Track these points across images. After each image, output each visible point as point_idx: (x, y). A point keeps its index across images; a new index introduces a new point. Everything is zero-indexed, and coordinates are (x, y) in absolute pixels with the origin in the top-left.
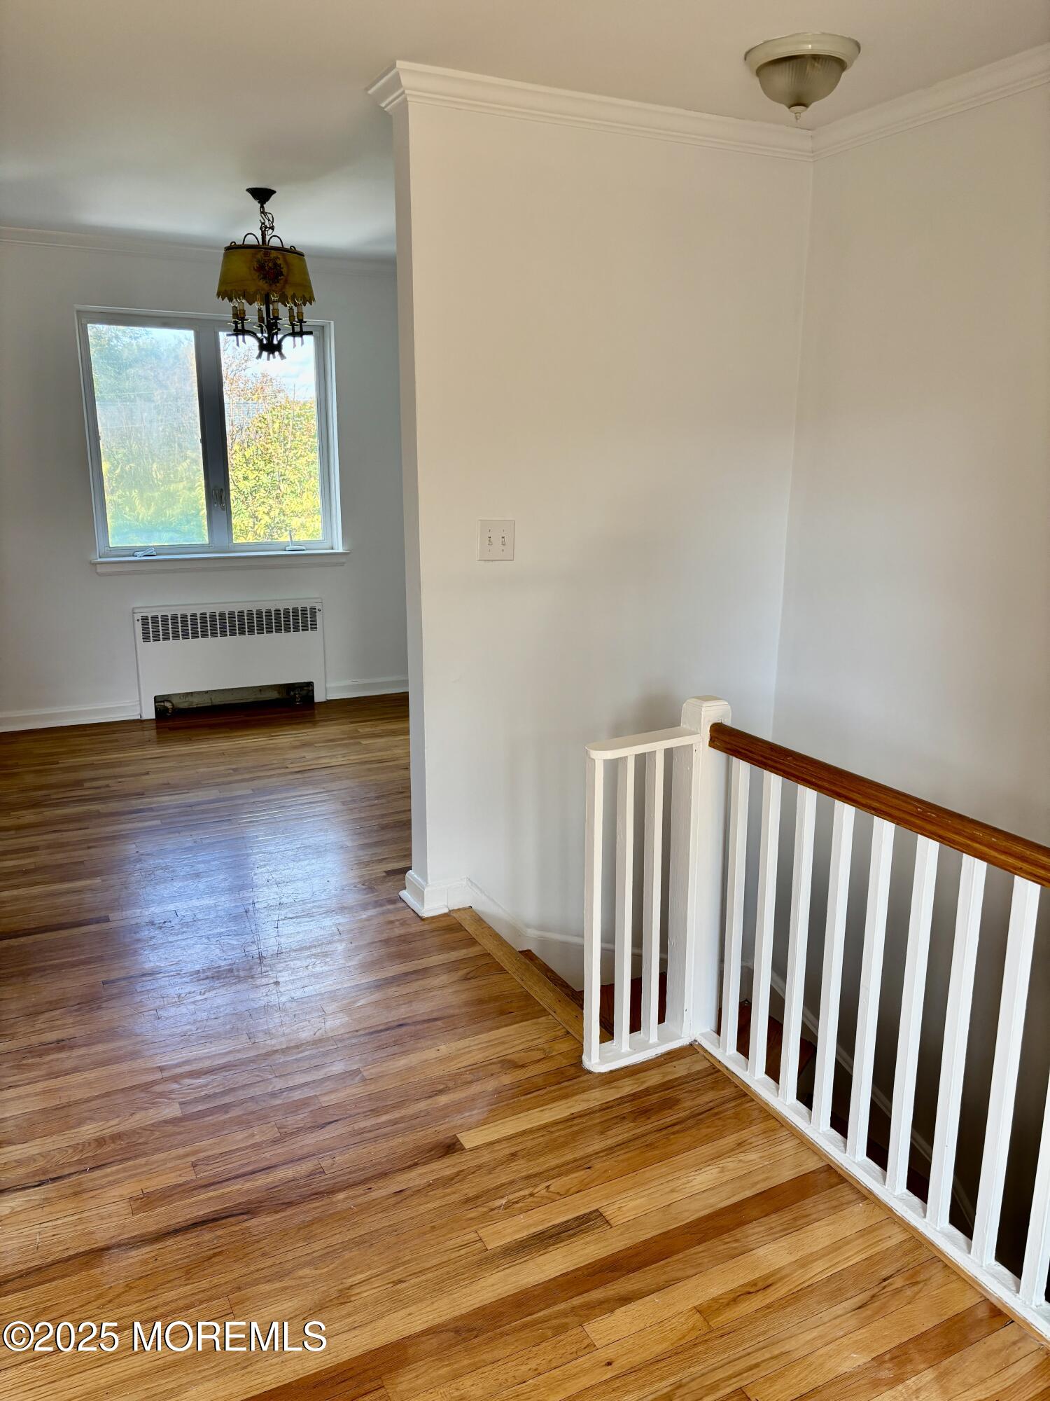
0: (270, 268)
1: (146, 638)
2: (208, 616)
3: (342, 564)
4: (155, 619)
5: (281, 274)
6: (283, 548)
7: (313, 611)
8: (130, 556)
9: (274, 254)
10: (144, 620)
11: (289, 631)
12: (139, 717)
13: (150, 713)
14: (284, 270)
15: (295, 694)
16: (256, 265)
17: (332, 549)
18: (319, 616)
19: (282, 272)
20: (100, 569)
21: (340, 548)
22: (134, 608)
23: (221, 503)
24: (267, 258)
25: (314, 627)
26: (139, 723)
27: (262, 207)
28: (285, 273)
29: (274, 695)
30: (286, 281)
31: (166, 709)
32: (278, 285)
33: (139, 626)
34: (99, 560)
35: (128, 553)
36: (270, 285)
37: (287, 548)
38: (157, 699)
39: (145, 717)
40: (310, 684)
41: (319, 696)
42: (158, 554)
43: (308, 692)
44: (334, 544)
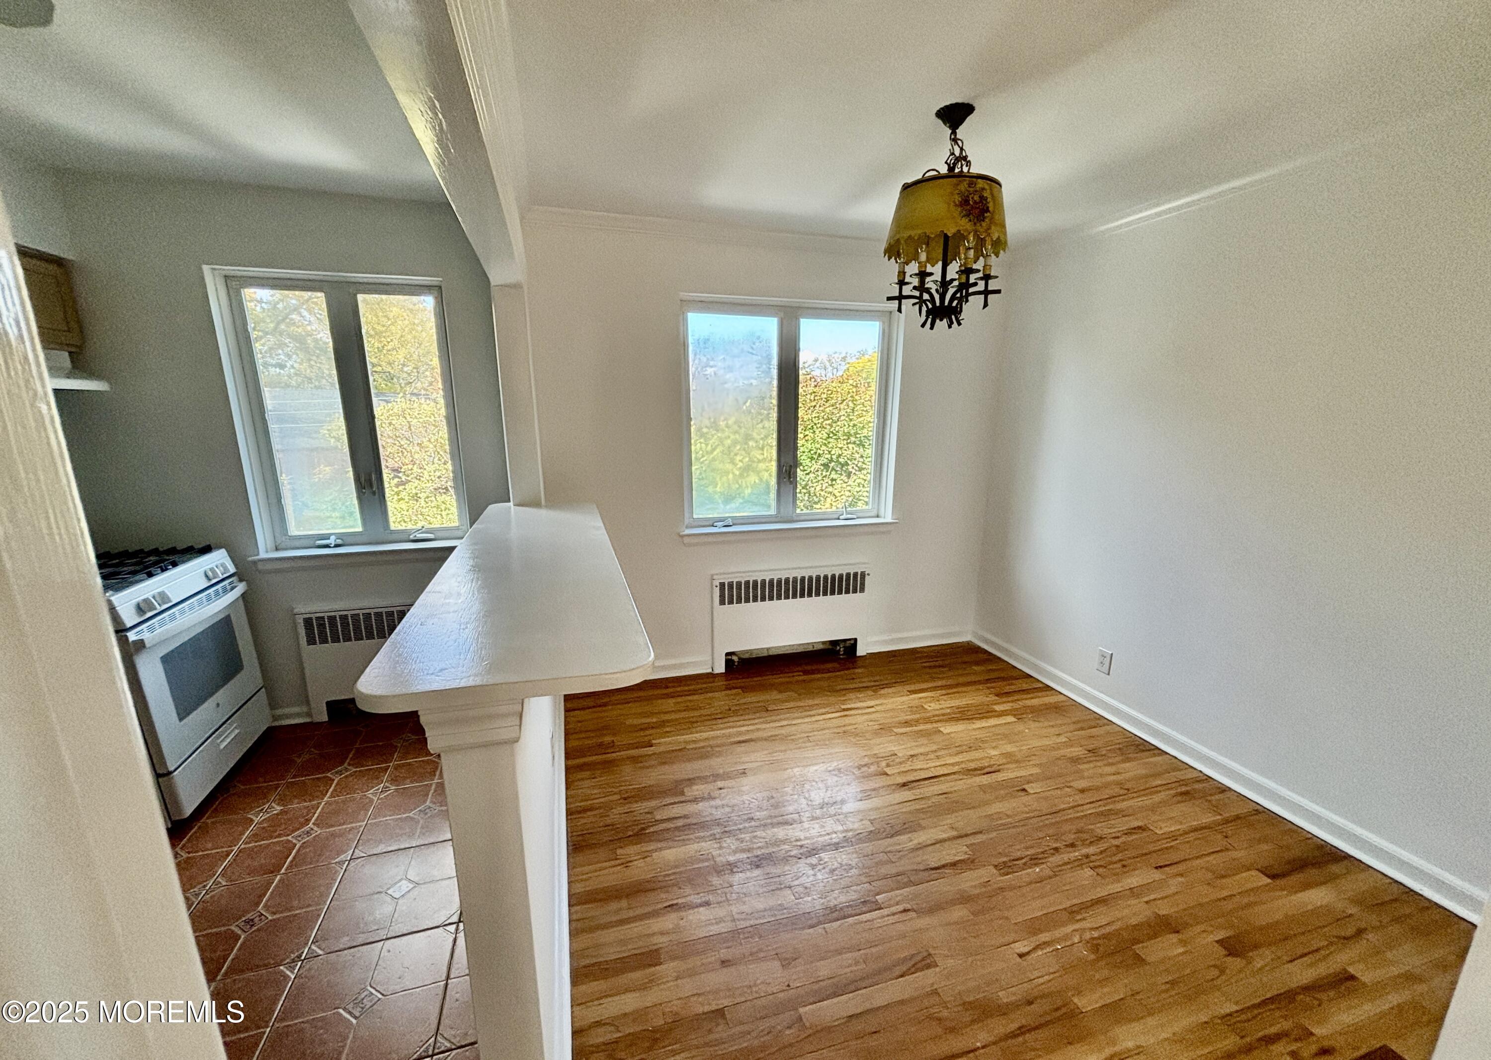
0: (975, 202)
1: (722, 602)
2: (775, 582)
3: (889, 532)
4: (731, 585)
5: (987, 210)
6: (836, 516)
7: (863, 575)
8: (711, 526)
9: (981, 183)
10: (722, 585)
11: (841, 593)
12: (710, 671)
13: (720, 668)
14: (991, 206)
15: (841, 648)
16: (958, 199)
17: (878, 516)
18: (867, 577)
19: (988, 208)
20: (686, 540)
21: (888, 516)
22: (712, 576)
23: (790, 478)
24: (971, 189)
25: (862, 590)
26: (711, 676)
27: (954, 132)
28: (991, 209)
29: (821, 647)
30: (992, 219)
31: (733, 661)
32: (984, 224)
33: (717, 592)
34: (688, 532)
35: (707, 523)
36: (975, 224)
37: (841, 517)
38: (727, 654)
39: (717, 671)
40: (853, 640)
41: (861, 651)
42: (734, 524)
43: (851, 645)
44: (882, 513)
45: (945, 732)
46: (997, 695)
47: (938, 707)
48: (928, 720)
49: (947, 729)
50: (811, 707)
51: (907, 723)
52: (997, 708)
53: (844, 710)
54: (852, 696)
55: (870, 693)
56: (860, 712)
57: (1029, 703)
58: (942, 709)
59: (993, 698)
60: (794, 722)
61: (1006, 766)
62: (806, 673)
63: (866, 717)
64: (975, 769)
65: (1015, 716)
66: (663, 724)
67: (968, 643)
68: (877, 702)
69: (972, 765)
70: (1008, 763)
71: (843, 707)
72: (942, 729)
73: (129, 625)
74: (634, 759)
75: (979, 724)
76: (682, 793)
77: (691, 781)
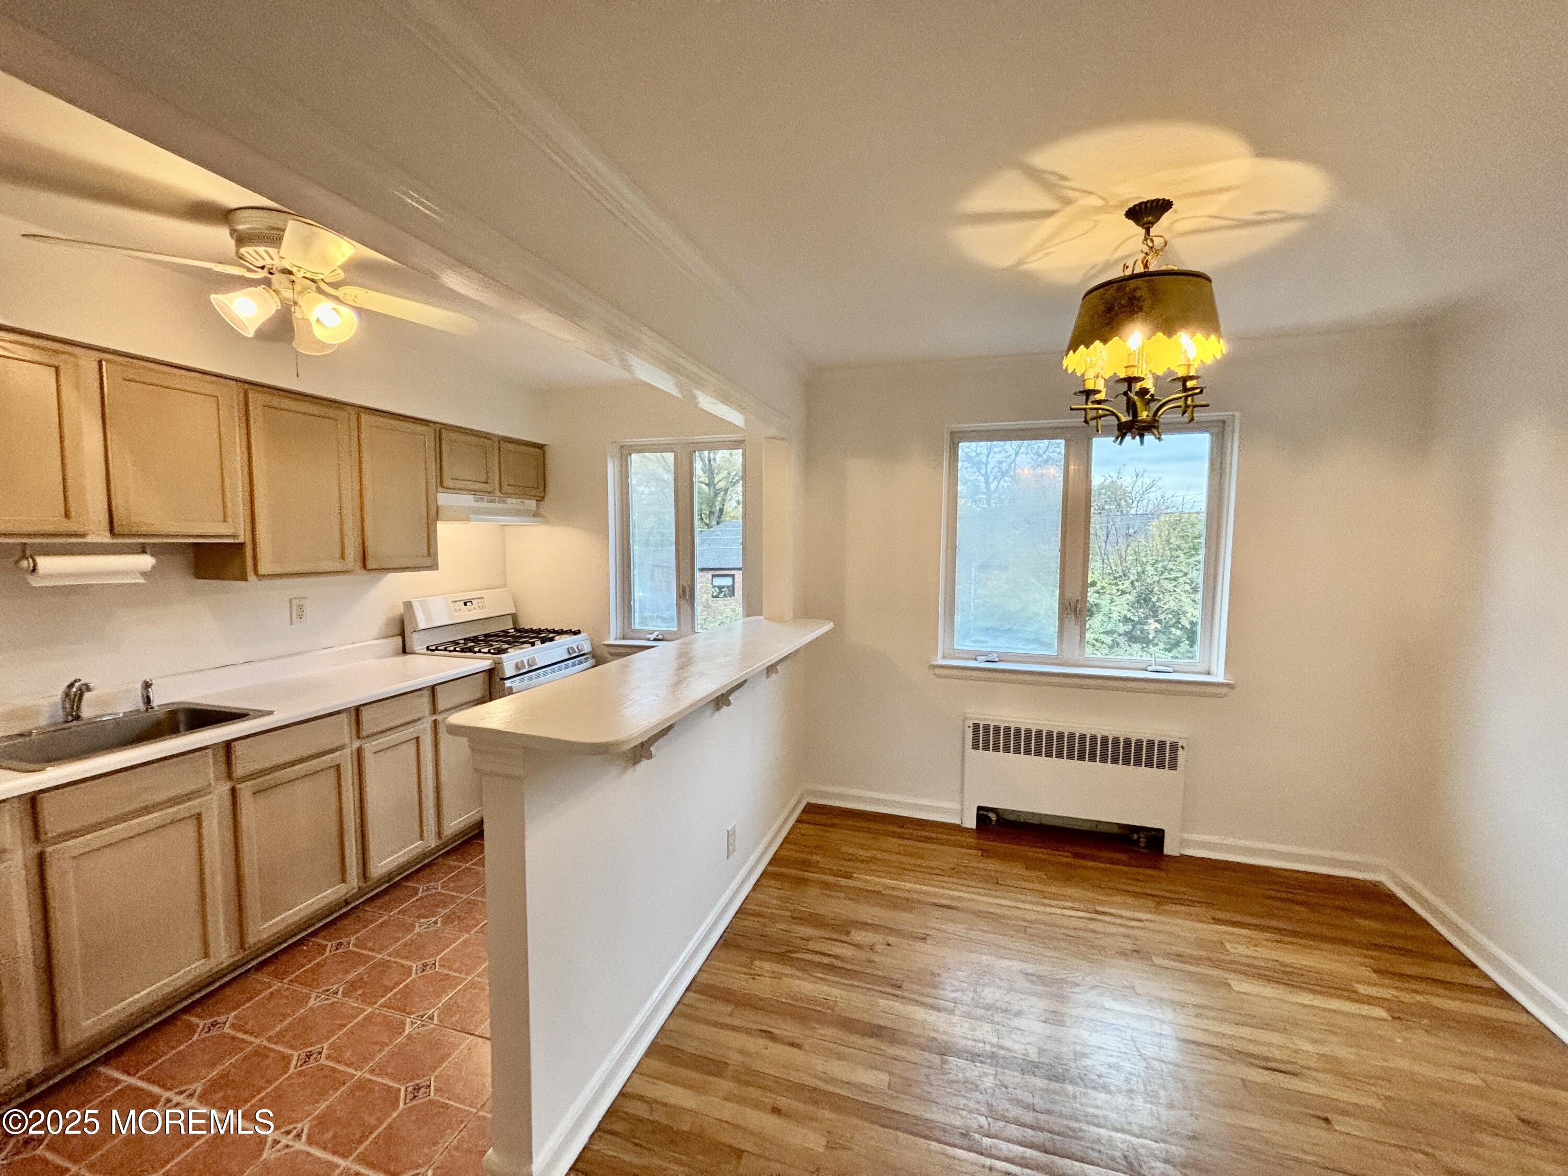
1: (975, 746)
2: (1044, 734)
3: (1221, 696)
4: (987, 728)
6: (1143, 666)
7: (1174, 747)
8: (972, 659)
10: (976, 727)
11: (1139, 765)
12: (959, 823)
13: (971, 822)
15: (1139, 837)
17: (1209, 673)
18: (1180, 752)
20: (939, 672)
21: (1219, 677)
22: (965, 715)
23: (1075, 614)
25: (1174, 766)
26: (960, 829)
27: (1147, 230)
29: (1116, 830)
31: (990, 821)
33: (969, 733)
34: (941, 662)
35: (972, 656)
37: (1149, 668)
38: (980, 810)
39: (966, 824)
40: (1161, 832)
41: (1170, 848)
42: (1000, 661)
43: (1156, 837)
44: (1214, 670)
45: (1236, 988)
46: (1375, 971)
47: (1250, 952)
48: (1215, 964)
49: (1241, 985)
50: (1056, 897)
51: (1179, 956)
52: (1362, 989)
53: (1097, 912)
54: (1119, 899)
55: (1151, 903)
56: (1119, 921)
57: (1437, 1002)
58: (1254, 958)
59: (1368, 974)
60: (1020, 905)
61: (1314, 1074)
62: (1076, 855)
63: (1123, 930)
64: (1252, 1055)
65: (1389, 1010)
66: (874, 860)
67: (1375, 884)
68: (1149, 916)
69: (1252, 1048)
70: (1324, 1071)
71: (1100, 909)
72: (1233, 983)
73: (508, 675)
74: (826, 886)
75: (1307, 999)
76: (848, 933)
77: (865, 925)
